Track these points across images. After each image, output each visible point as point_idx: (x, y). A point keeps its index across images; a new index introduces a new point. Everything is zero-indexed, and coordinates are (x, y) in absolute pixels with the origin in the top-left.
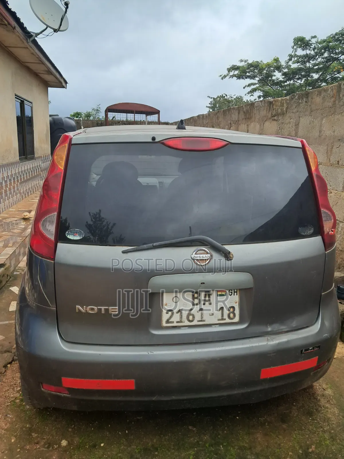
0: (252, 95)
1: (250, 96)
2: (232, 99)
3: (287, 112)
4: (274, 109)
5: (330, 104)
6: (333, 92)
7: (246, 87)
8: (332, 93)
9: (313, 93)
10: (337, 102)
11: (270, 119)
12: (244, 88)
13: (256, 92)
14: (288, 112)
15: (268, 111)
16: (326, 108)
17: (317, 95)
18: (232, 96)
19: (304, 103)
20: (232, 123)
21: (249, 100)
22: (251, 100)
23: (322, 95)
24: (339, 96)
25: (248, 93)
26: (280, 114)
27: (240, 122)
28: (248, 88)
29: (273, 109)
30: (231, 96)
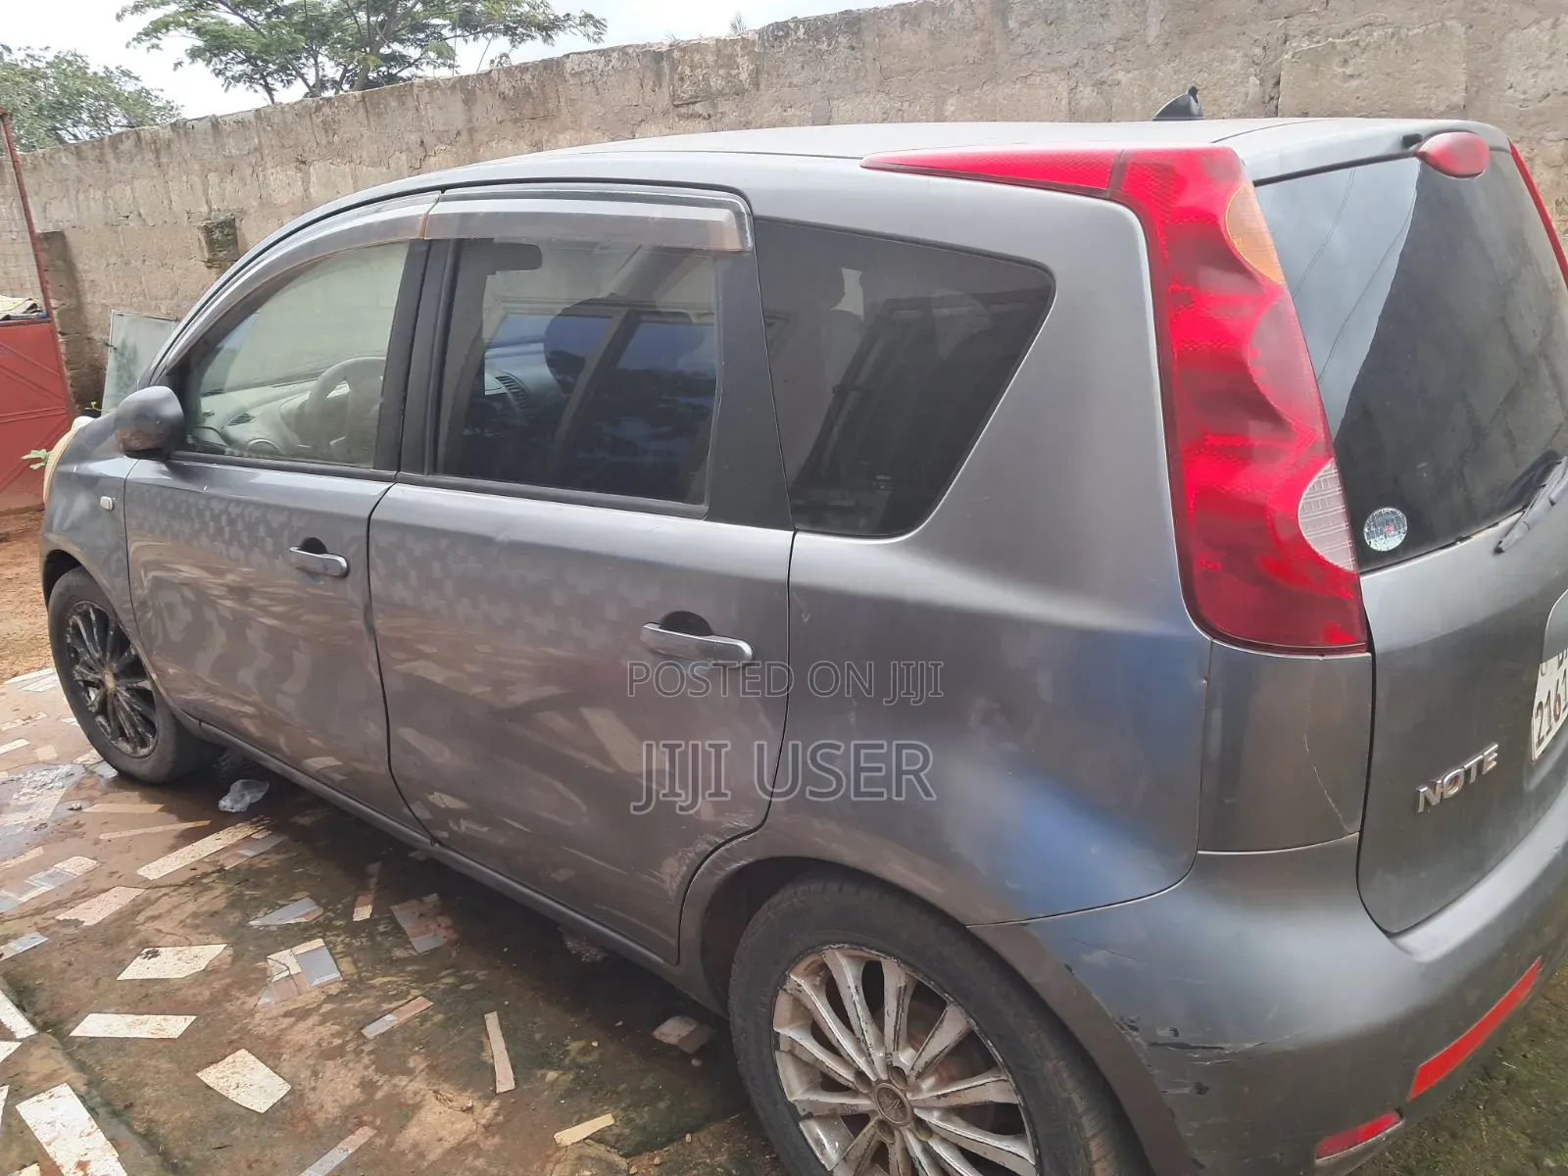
0: (153, 47)
1: (148, 49)
2: (36, 64)
3: (757, 85)
4: (682, 79)
5: (972, 53)
6: (973, 12)
7: (128, 15)
8: (968, 17)
9: (882, 18)
10: (998, 45)
11: (665, 113)
12: (119, 17)
13: (171, 33)
14: (762, 86)
15: (648, 88)
16: (953, 65)
17: (903, 23)
18: (36, 53)
19: (844, 52)
20: (429, 140)
21: (112, 68)
22: (122, 69)
23: (926, 25)
24: (1005, 26)
25: (138, 40)
26: (721, 93)
27: (479, 137)
28: (137, 16)
29: (676, 77)
30: (29, 51)
